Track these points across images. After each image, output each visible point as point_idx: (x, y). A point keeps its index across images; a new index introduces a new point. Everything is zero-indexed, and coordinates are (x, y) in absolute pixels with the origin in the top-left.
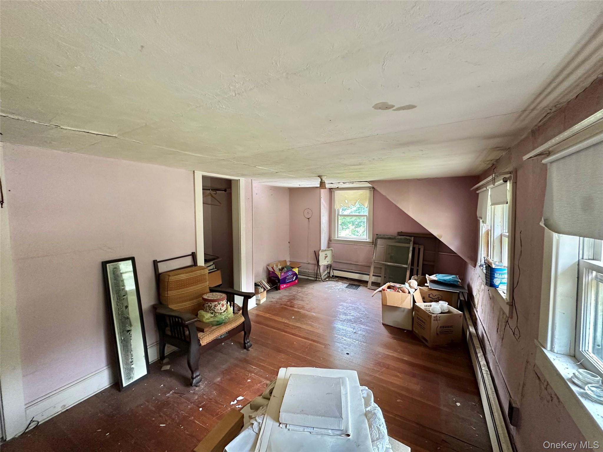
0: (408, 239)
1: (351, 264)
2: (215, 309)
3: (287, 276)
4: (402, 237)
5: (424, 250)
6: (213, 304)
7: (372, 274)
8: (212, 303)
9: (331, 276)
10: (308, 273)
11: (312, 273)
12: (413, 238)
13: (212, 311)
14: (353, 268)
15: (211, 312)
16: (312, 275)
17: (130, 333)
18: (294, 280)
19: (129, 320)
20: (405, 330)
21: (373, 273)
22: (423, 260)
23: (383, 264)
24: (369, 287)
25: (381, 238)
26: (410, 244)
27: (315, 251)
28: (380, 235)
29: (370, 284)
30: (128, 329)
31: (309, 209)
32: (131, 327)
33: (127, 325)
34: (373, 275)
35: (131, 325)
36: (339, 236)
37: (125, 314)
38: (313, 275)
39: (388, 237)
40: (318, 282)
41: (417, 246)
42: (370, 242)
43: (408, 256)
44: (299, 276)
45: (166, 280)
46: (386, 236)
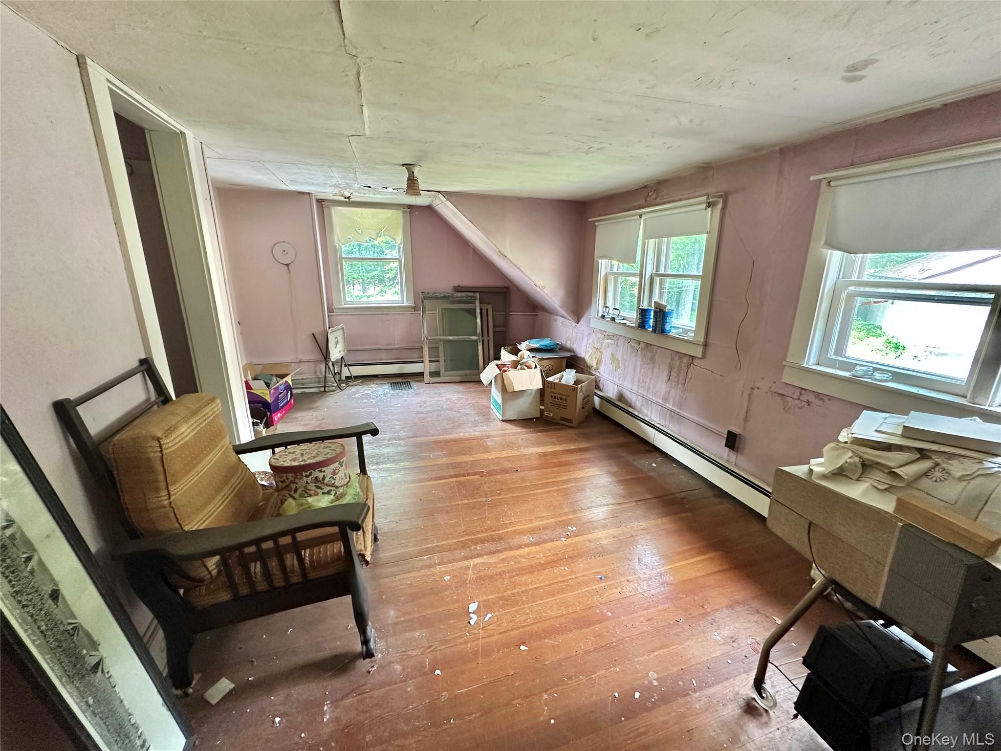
0: (471, 297)
1: (379, 349)
2: (335, 480)
3: (279, 394)
4: (463, 294)
5: (493, 311)
6: (328, 470)
7: (426, 359)
8: (323, 469)
9: (343, 378)
10: (302, 381)
11: (311, 379)
12: (478, 294)
13: (326, 489)
14: (384, 357)
15: (323, 491)
16: (311, 383)
17: (103, 671)
18: (289, 399)
19: (81, 632)
20: (533, 419)
21: (429, 357)
22: (494, 326)
23: (441, 340)
24: (426, 380)
25: (431, 298)
26: (474, 303)
27: (313, 334)
28: (428, 293)
29: (427, 377)
30: (93, 661)
31: (284, 242)
32: (97, 650)
33: (85, 652)
34: (430, 361)
35: (94, 645)
36: (348, 299)
37: (63, 618)
38: (315, 382)
39: (441, 295)
40: (329, 394)
41: (484, 306)
42: (410, 307)
43: (476, 323)
44: (294, 391)
45: (152, 455)
46: (438, 294)
